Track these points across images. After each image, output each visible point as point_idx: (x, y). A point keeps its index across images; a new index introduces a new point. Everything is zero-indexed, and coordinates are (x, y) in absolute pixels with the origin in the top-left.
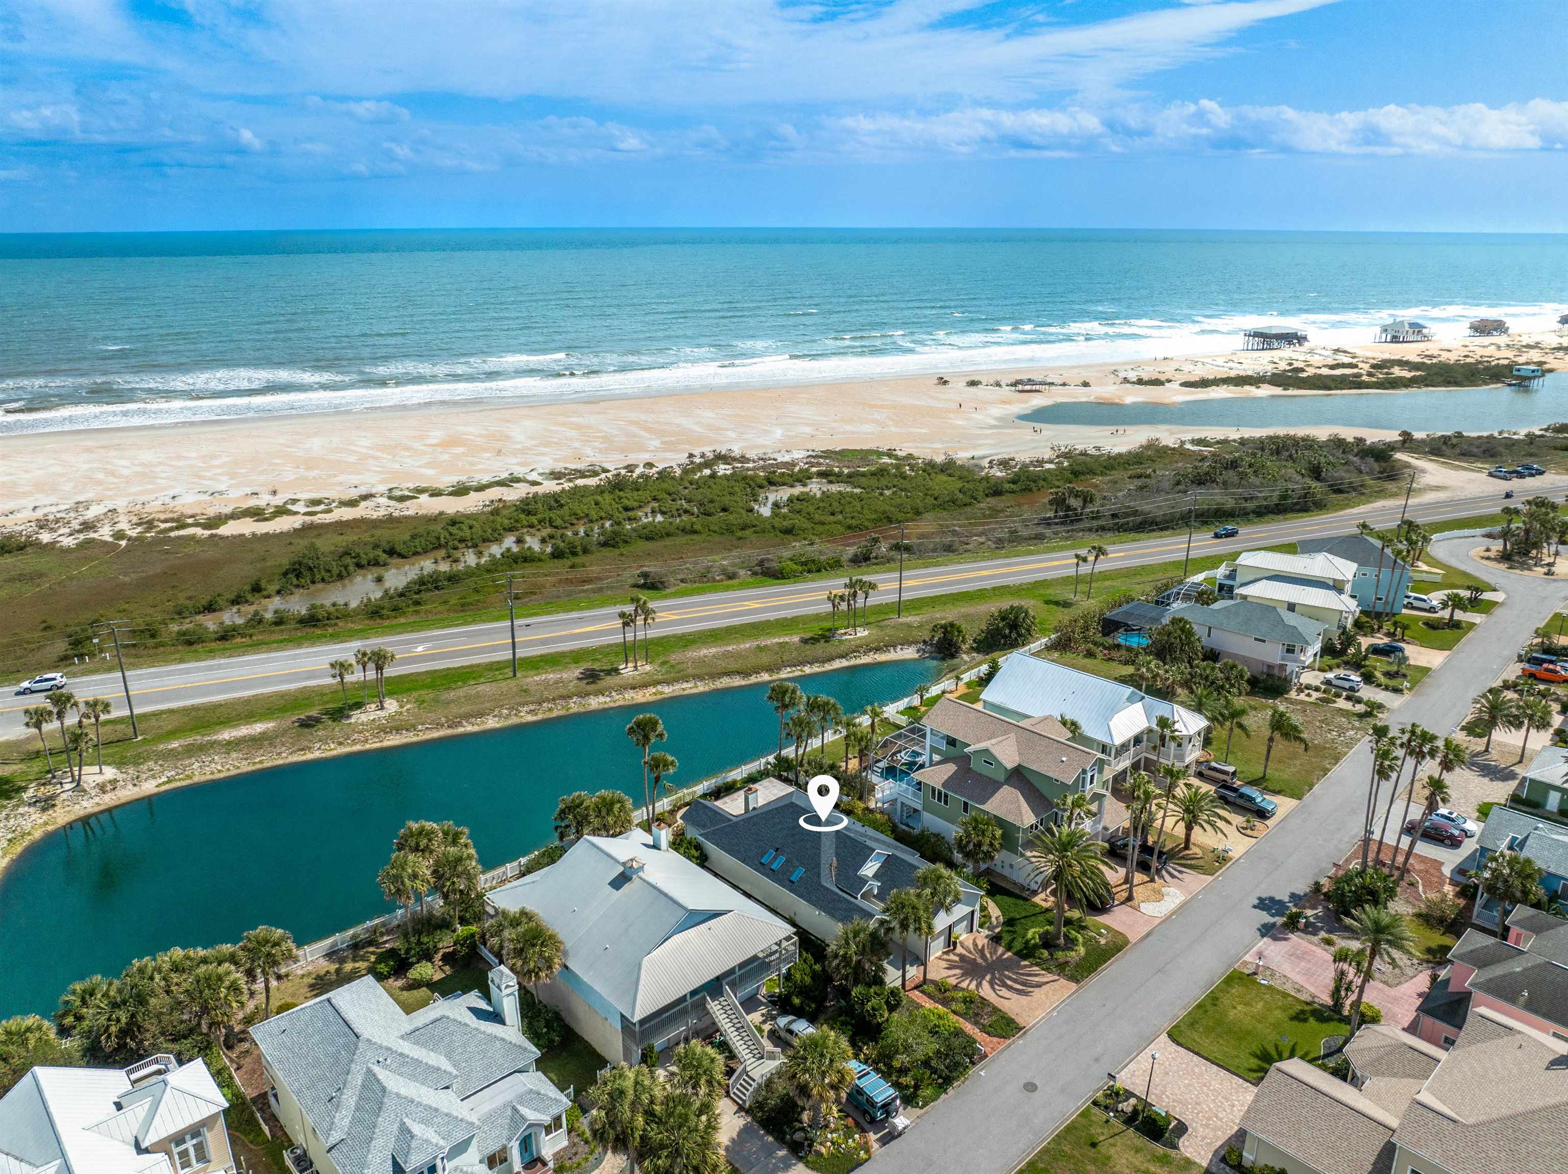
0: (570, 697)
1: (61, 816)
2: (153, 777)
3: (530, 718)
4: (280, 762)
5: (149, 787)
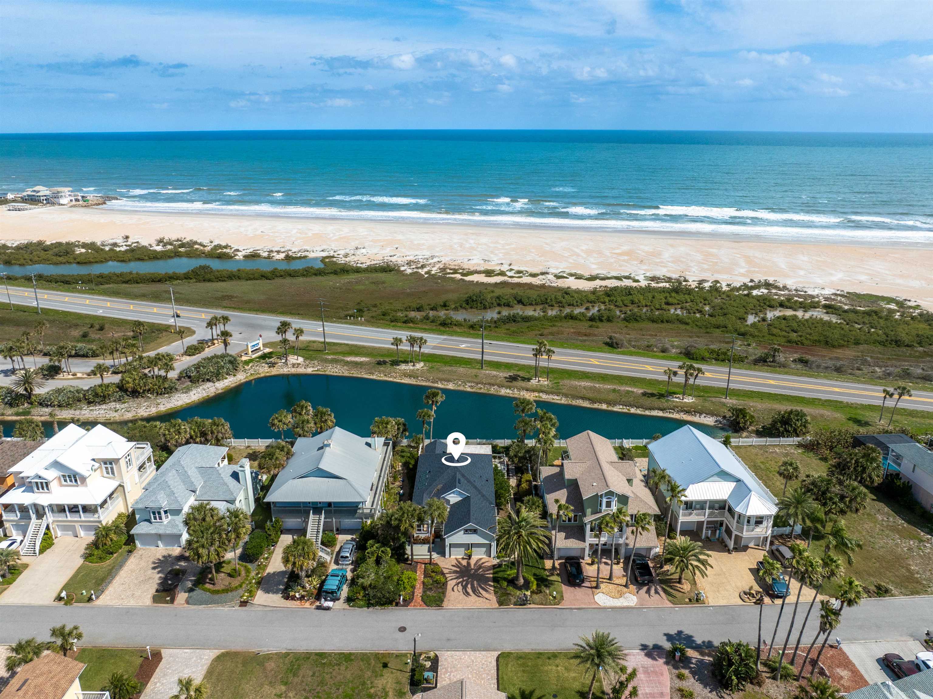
0: (494, 385)
1: (274, 371)
2: (313, 367)
3: (469, 389)
4: (359, 376)
5: (309, 370)
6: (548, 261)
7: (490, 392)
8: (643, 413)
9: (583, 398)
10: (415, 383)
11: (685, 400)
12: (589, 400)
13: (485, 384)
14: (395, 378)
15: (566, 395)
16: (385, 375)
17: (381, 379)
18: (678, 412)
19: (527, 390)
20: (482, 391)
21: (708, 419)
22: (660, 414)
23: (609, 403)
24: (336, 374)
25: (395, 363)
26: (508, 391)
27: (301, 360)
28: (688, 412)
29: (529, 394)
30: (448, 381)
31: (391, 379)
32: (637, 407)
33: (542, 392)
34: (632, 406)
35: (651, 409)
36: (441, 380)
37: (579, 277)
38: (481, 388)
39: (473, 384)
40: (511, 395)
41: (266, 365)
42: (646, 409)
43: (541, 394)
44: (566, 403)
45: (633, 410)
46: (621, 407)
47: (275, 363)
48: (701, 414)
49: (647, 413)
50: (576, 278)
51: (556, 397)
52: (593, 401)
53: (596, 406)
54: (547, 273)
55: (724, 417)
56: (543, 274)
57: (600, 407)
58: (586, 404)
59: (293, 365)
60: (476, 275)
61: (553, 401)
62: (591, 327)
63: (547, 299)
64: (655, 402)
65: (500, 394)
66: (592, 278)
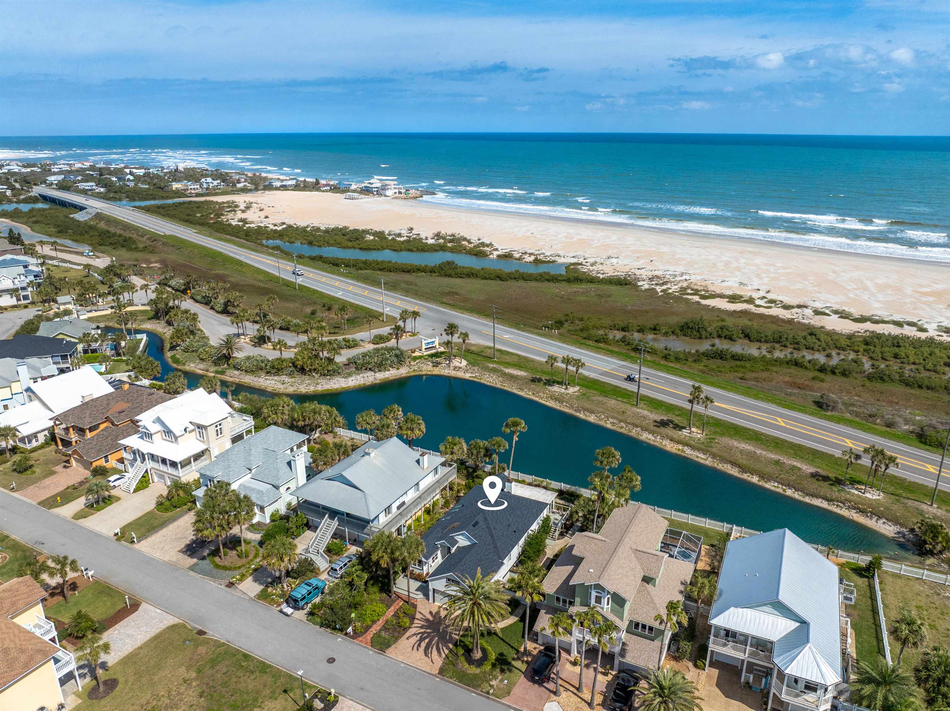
0: (637, 426)
1: (437, 371)
2: (472, 373)
3: (609, 426)
4: (509, 390)
5: (467, 376)
6: (820, 293)
7: (630, 434)
8: (801, 499)
9: (734, 464)
10: (558, 408)
11: (868, 495)
12: (740, 467)
13: (629, 423)
14: (542, 398)
15: (714, 456)
16: (533, 394)
17: (528, 396)
18: (849, 508)
19: (671, 440)
20: (622, 431)
21: (887, 527)
22: (824, 504)
23: (762, 477)
24: (489, 384)
25: (550, 383)
26: (650, 436)
27: (464, 363)
28: (862, 511)
29: (672, 445)
30: (592, 412)
31: (537, 399)
32: (797, 490)
33: (687, 445)
34: (789, 486)
35: (813, 495)
36: (585, 410)
37: (844, 315)
38: (622, 427)
39: (615, 421)
40: (652, 442)
41: (431, 364)
42: (807, 495)
43: (686, 448)
44: (710, 464)
45: (789, 492)
46: (776, 484)
47: (440, 363)
48: (879, 518)
49: (807, 500)
50: (841, 317)
51: (701, 456)
52: (743, 469)
53: (745, 476)
54: (806, 307)
55: (912, 530)
56: (799, 307)
57: (749, 479)
58: (734, 472)
59: (455, 368)
60: (718, 299)
61: (697, 459)
62: (813, 378)
63: (781, 338)
64: (824, 488)
65: (641, 438)
66: (862, 320)
